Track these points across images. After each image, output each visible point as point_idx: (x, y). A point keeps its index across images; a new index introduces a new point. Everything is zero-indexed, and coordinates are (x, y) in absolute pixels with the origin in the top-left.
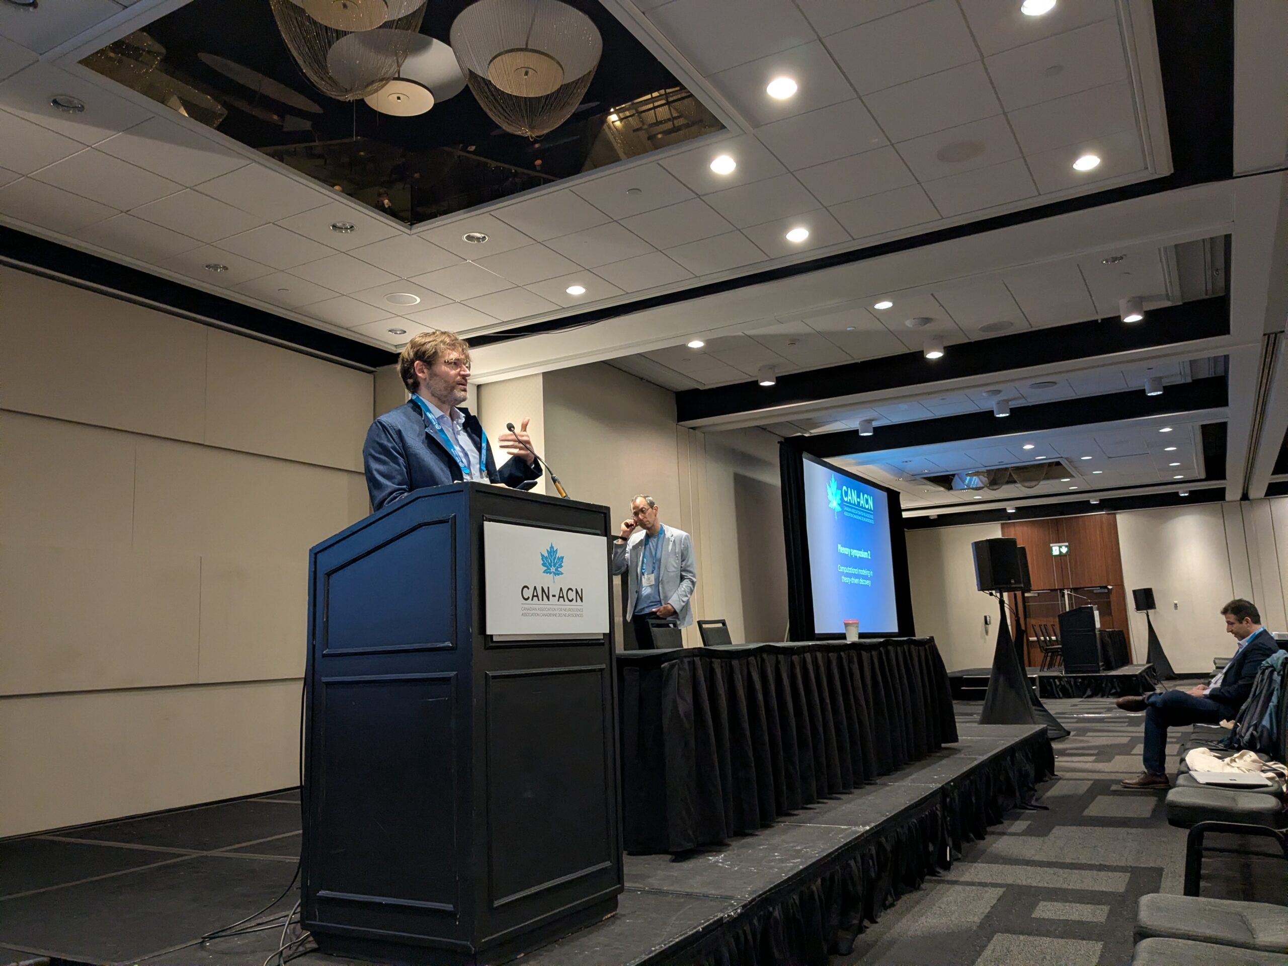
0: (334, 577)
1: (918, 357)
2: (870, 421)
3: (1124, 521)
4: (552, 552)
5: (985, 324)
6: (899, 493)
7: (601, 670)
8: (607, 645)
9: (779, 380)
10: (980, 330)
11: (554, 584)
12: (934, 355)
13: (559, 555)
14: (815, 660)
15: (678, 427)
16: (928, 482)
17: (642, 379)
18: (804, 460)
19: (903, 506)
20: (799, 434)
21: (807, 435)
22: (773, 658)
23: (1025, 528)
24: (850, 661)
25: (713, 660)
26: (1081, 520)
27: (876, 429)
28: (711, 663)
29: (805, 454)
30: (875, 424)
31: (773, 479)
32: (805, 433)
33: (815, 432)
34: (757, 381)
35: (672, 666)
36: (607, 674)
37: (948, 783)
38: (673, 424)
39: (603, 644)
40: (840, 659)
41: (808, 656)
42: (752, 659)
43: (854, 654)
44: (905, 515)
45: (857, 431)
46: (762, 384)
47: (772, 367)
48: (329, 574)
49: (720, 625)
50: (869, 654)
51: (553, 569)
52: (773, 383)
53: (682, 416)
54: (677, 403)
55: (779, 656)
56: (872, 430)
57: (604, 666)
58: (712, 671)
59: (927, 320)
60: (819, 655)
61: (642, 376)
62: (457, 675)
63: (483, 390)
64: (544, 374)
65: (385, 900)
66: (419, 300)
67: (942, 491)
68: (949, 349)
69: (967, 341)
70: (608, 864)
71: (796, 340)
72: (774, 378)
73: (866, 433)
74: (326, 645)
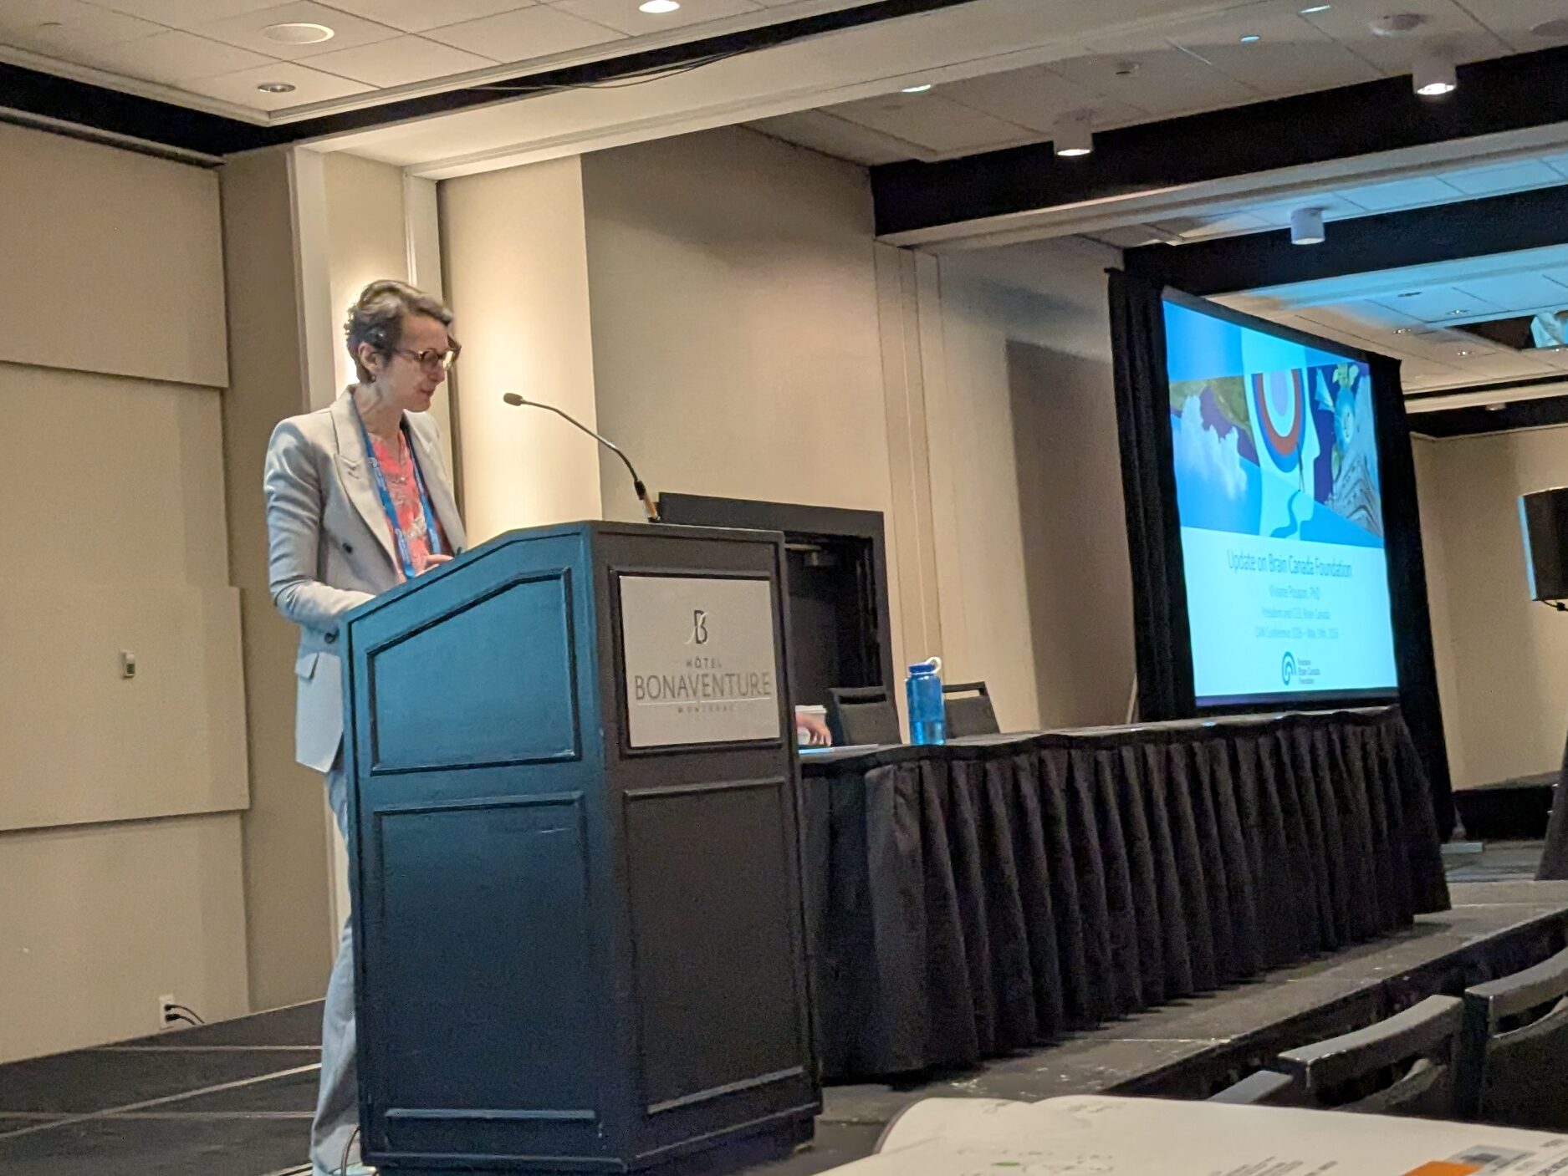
0: (382, 658)
1: (1404, 84)
2: (1318, 210)
5: (1542, 22)
6: (1396, 364)
7: (780, 785)
8: (786, 747)
9: (1100, 140)
10: (1536, 31)
12: (1436, 89)
14: (1142, 760)
15: (878, 244)
16: (1463, 335)
17: (794, 145)
18: (1166, 304)
19: (1407, 388)
20: (1155, 241)
21: (1173, 243)
22: (1063, 755)
24: (1214, 759)
25: (955, 763)
27: (1329, 227)
28: (950, 770)
29: (1168, 291)
30: (1328, 216)
31: (1095, 347)
32: (1170, 239)
33: (1193, 235)
34: (1051, 144)
35: (883, 777)
36: (787, 789)
37: (1401, 976)
38: (868, 238)
39: (780, 746)
40: (1191, 754)
41: (1128, 754)
42: (1022, 760)
43: (1221, 744)
44: (1412, 407)
45: (1286, 233)
46: (1061, 153)
47: (1083, 116)
48: (372, 655)
49: (975, 694)
50: (1251, 745)
52: (1087, 151)
53: (886, 223)
54: (875, 193)
55: (1073, 752)
56: (1321, 230)
57: (782, 779)
58: (951, 782)
59: (1413, 20)
60: (1150, 749)
61: (794, 139)
62: (582, 797)
63: (450, 192)
64: (584, 156)
65: (489, 1114)
66: (330, 33)
67: (1505, 353)
68: (1467, 74)
69: (1509, 53)
70: (799, 1070)
71: (1131, 64)
72: (1089, 140)
73: (1307, 238)
74: (376, 759)
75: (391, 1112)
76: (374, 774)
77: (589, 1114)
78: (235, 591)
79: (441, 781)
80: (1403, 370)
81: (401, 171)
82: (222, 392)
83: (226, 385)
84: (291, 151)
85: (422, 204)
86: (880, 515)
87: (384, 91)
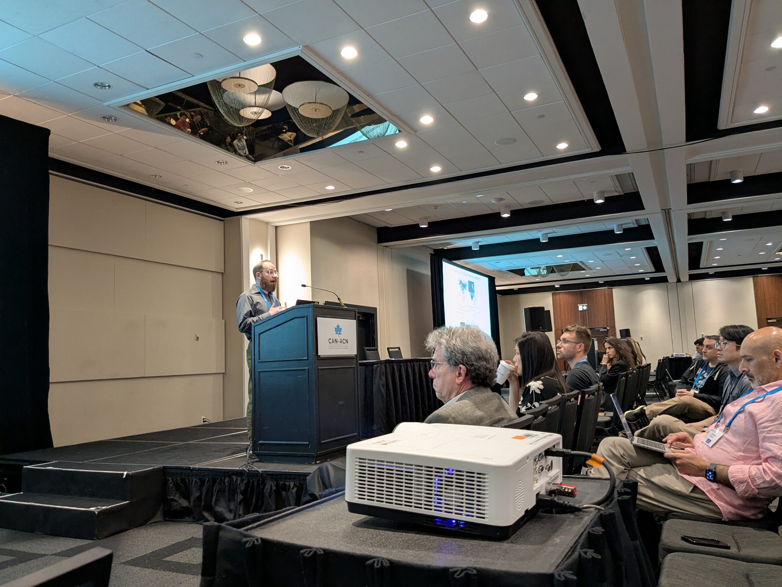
0: (261, 335)
1: (498, 214)
2: (478, 242)
3: (617, 293)
4: (338, 326)
5: (530, 201)
6: (495, 278)
7: (354, 367)
8: (356, 359)
9: (430, 224)
10: (528, 203)
11: (339, 337)
12: (506, 215)
13: (340, 327)
15: (378, 246)
16: (509, 272)
17: (360, 222)
18: (443, 262)
19: (496, 284)
20: (441, 248)
21: (445, 248)
23: (565, 296)
25: (394, 364)
26: (594, 292)
27: (480, 246)
29: (443, 259)
30: (480, 244)
31: (426, 271)
33: (450, 247)
34: (418, 225)
35: (378, 367)
36: (356, 369)
38: (375, 244)
39: (354, 358)
42: (408, 364)
44: (497, 288)
45: (471, 247)
46: (421, 226)
47: (426, 218)
49: (398, 349)
51: (338, 333)
52: (426, 226)
53: (380, 241)
54: (378, 234)
56: (478, 247)
59: (501, 199)
61: (360, 220)
62: (308, 369)
63: (279, 229)
64: (311, 222)
65: (284, 443)
66: (252, 190)
67: (519, 277)
68: (513, 212)
69: (522, 208)
70: (356, 434)
71: (437, 207)
72: (427, 224)
73: (475, 248)
74: (259, 359)
75: (260, 442)
76: (259, 362)
77: (307, 443)
78: (224, 320)
79: (274, 364)
80: (496, 280)
81: (267, 223)
82: (222, 273)
83: (223, 272)
84: (241, 217)
85: (272, 231)
86: (376, 308)
87: (264, 204)
